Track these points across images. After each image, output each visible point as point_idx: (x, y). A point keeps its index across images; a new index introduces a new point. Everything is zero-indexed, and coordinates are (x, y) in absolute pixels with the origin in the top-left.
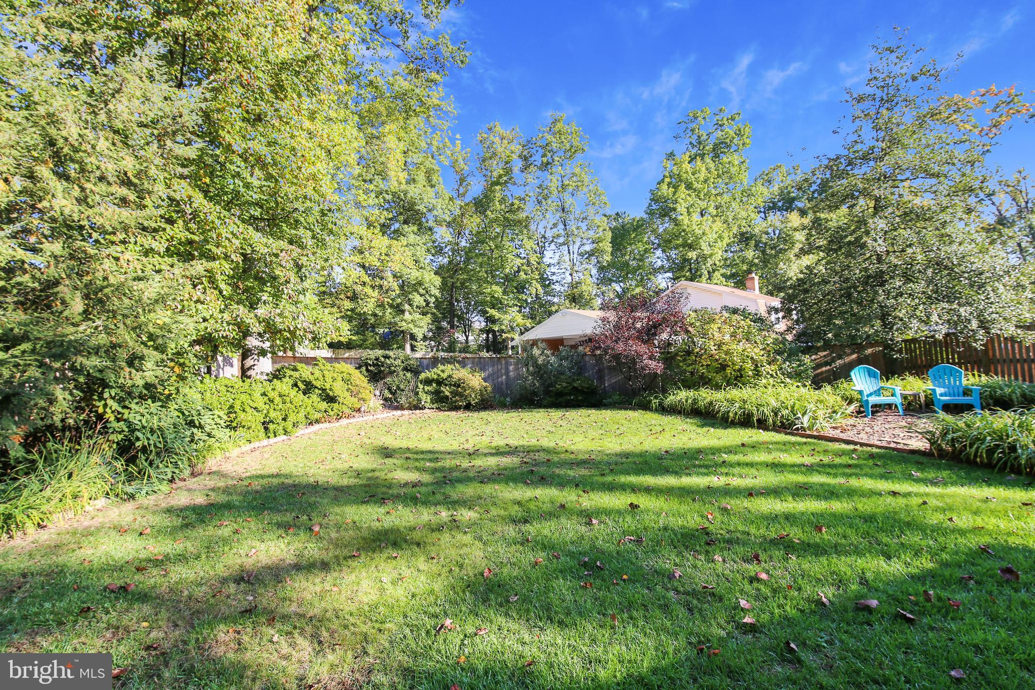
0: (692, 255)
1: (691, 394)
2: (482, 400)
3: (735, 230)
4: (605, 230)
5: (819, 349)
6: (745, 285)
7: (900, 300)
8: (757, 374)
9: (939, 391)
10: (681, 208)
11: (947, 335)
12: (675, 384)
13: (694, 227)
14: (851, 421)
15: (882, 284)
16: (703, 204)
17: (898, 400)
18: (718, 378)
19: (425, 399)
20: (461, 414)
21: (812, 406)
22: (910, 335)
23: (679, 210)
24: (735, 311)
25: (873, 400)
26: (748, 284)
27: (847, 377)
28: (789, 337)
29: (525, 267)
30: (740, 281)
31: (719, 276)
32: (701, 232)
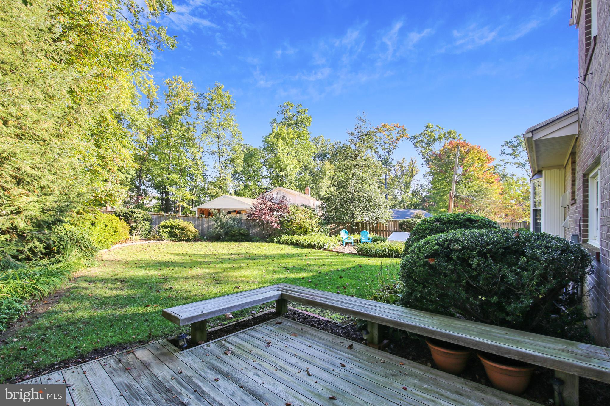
0: (282, 173)
1: (290, 237)
2: (195, 237)
3: (302, 164)
4: (240, 153)
5: (332, 223)
6: (304, 191)
7: (356, 208)
8: (312, 231)
9: (363, 238)
10: (279, 149)
11: (367, 221)
12: (284, 233)
13: (285, 160)
14: (340, 247)
15: (352, 203)
16: (289, 149)
17: (352, 241)
18: (299, 231)
19: (165, 235)
20: (184, 243)
21: (328, 242)
22: (358, 220)
23: (278, 150)
24: (306, 207)
25: (346, 241)
26: (306, 191)
27: (339, 233)
28: (323, 217)
29: (194, 166)
30: (302, 188)
31: (294, 186)
32: (287, 163)
